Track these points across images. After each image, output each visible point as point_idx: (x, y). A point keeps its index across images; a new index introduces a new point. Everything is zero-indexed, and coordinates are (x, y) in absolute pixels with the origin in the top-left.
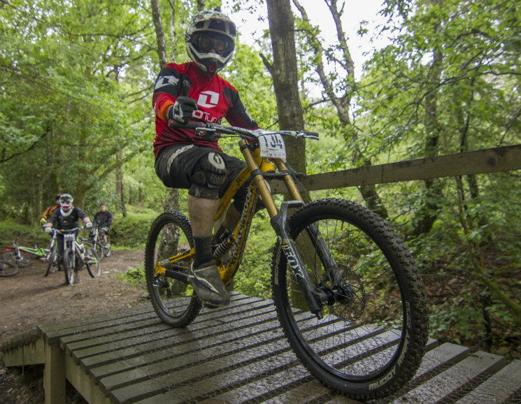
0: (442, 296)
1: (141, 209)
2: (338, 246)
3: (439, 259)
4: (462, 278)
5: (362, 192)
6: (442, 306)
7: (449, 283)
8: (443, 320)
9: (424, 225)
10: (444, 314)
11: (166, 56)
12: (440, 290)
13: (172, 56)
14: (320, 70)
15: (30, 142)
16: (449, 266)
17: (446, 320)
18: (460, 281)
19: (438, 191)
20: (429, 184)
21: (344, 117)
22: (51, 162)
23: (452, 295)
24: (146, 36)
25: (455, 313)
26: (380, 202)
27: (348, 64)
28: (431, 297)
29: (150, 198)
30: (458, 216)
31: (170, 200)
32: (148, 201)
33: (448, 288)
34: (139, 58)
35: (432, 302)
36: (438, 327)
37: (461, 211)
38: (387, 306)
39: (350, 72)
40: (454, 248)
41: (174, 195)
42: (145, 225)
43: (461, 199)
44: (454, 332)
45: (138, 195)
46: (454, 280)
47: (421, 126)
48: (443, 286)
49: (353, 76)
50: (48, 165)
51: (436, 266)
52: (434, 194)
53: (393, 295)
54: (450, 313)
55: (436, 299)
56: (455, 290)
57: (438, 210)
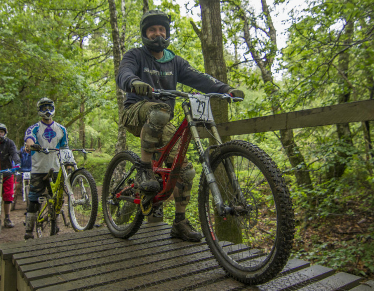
0: (352, 234)
1: (99, 154)
2: (261, 187)
3: (350, 201)
4: (371, 218)
5: (282, 142)
6: (351, 242)
7: (359, 222)
8: (351, 253)
9: (337, 171)
10: (351, 249)
11: (117, 26)
12: (350, 228)
13: (122, 27)
14: (247, 37)
15: (8, 99)
16: (359, 208)
17: (353, 254)
18: (369, 221)
19: (349, 141)
20: (340, 135)
21: (267, 77)
22: (26, 114)
23: (360, 232)
24: (104, 11)
25: (362, 249)
26: (297, 150)
27: (272, 32)
28: (342, 234)
29: (107, 145)
30: (366, 163)
31: (118, 145)
32: (106, 147)
33: (358, 226)
34: (98, 29)
35: (342, 239)
36: (345, 260)
37: (368, 158)
38: (302, 240)
39: (273, 40)
40: (363, 192)
41: (122, 141)
42: (102, 167)
43: (368, 149)
44: (362, 266)
45: (97, 141)
46: (363, 220)
47: (333, 85)
48: (353, 225)
49: (275, 42)
50: (24, 116)
51: (347, 207)
52: (344, 144)
53: (308, 231)
54: (357, 248)
55: (346, 236)
56: (364, 229)
57: (348, 158)
